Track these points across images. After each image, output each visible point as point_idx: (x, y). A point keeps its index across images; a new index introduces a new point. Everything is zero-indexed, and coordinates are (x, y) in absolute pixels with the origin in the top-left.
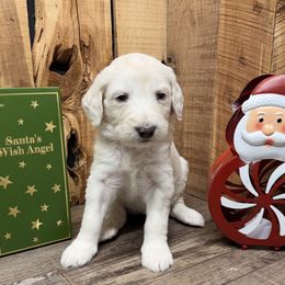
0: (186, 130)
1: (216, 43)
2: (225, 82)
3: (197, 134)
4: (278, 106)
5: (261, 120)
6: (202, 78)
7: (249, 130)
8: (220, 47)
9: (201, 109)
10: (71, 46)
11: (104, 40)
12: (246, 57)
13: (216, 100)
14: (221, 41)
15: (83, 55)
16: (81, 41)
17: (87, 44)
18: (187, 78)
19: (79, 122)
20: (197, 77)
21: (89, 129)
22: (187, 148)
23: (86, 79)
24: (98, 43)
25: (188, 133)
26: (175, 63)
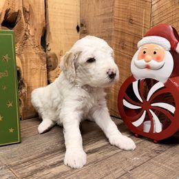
1: (113, 12)
2: (119, 36)
6: (104, 35)
8: (116, 14)
10: (17, 11)
11: (39, 8)
12: (133, 19)
14: (116, 10)
15: (25, 17)
16: (24, 8)
17: (28, 10)
19: (22, 62)
21: (29, 67)
23: (27, 33)
24: (35, 10)
26: (86, 27)
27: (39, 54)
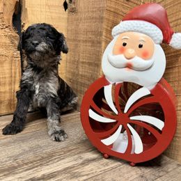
0: (81, 60)
2: (111, 18)
3: (90, 64)
4: (141, 32)
5: (125, 44)
6: (94, 15)
7: (114, 53)
9: (93, 42)
13: (104, 34)
18: (83, 16)
20: (91, 14)
22: (82, 75)
25: (83, 63)
26: (74, 3)
27: (10, 37)
